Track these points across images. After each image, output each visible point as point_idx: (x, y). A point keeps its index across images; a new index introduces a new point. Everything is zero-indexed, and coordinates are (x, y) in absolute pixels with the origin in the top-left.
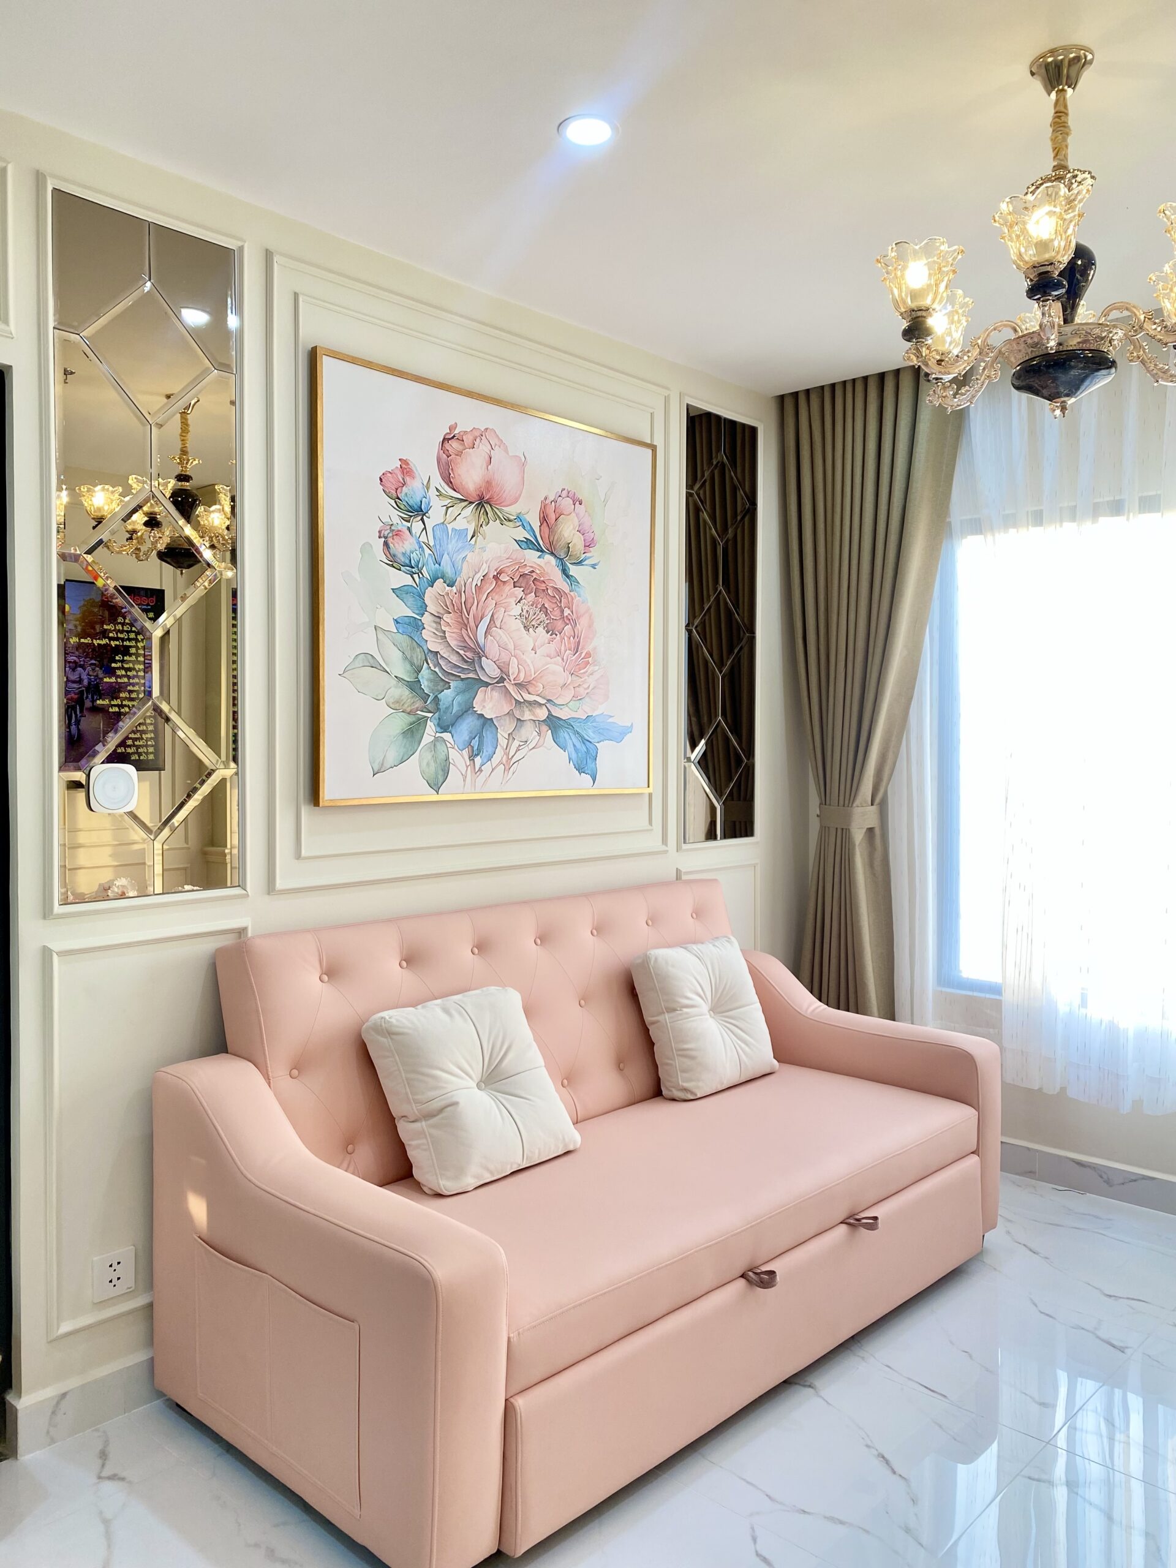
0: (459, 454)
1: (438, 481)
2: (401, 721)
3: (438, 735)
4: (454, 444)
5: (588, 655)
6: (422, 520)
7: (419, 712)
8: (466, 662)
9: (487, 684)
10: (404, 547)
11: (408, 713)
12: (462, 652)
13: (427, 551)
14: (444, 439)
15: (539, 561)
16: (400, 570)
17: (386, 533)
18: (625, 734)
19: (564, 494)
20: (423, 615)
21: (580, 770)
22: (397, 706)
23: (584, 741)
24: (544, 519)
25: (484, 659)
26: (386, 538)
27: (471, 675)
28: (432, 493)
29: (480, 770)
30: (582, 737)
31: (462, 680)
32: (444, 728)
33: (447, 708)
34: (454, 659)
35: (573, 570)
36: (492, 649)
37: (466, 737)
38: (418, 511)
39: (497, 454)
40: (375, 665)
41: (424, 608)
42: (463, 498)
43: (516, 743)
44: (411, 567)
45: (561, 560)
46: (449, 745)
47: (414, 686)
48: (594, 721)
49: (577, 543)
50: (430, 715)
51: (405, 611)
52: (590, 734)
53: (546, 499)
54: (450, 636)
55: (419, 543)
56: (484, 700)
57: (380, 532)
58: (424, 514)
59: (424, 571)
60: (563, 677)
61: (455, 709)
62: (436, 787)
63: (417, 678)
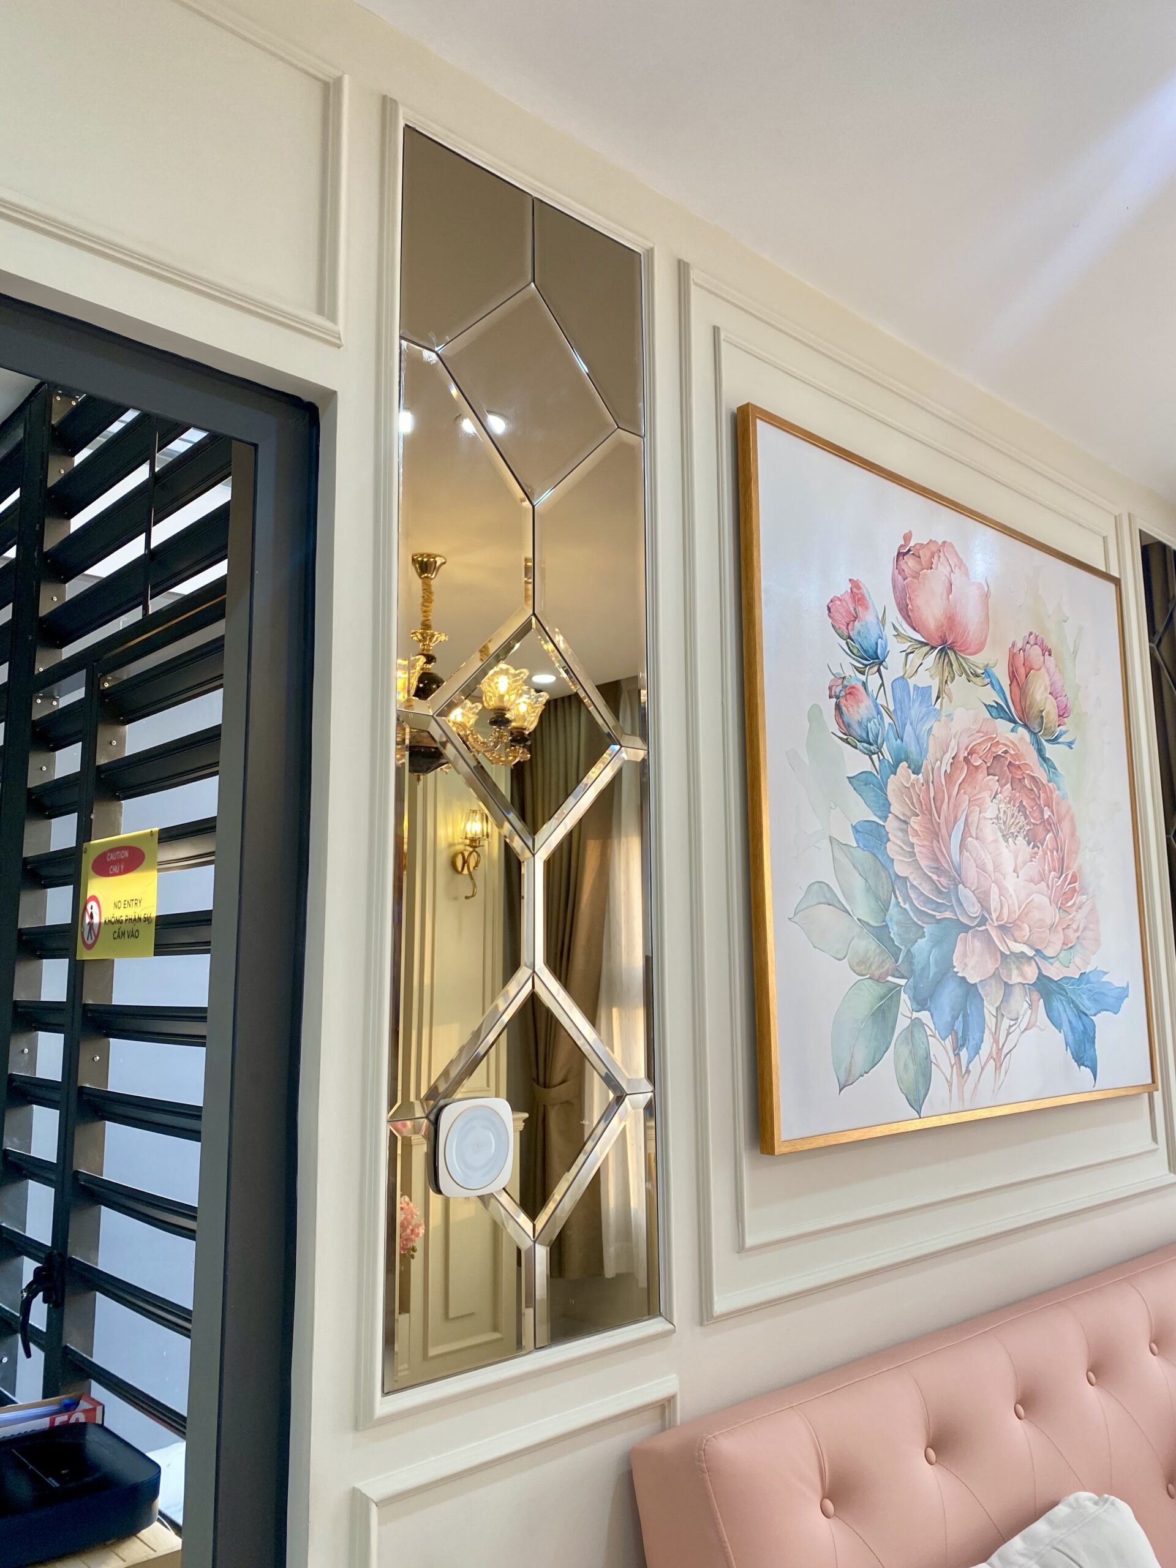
0: (916, 575)
1: (894, 615)
2: (868, 996)
3: (915, 1015)
4: (910, 563)
5: (1074, 879)
6: (879, 671)
7: (890, 978)
8: (940, 892)
9: (966, 928)
10: (860, 711)
11: (878, 981)
12: (935, 877)
13: (887, 720)
14: (899, 554)
15: (1012, 736)
16: (856, 748)
17: (838, 690)
18: (1122, 999)
19: (1032, 640)
20: (885, 818)
21: (1080, 1061)
22: (860, 966)
23: (1081, 1014)
24: (1013, 676)
25: (960, 886)
26: (838, 697)
27: (948, 915)
28: (889, 632)
29: (968, 1071)
30: (1077, 1007)
31: (939, 921)
32: (921, 1003)
33: (923, 969)
34: (926, 889)
35: (1050, 750)
36: (971, 873)
37: (947, 1017)
38: (872, 658)
39: (957, 578)
40: (832, 902)
41: (884, 808)
42: (924, 641)
43: (1006, 1023)
44: (868, 743)
45: (1035, 734)
46: (929, 1032)
47: (881, 933)
48: (1088, 982)
49: (1050, 710)
50: (902, 982)
51: (864, 812)
52: (1086, 1003)
53: (1013, 645)
54: (920, 852)
55: (876, 706)
56: (965, 955)
57: (830, 688)
58: (881, 664)
59: (885, 749)
60: (1050, 914)
61: (933, 970)
62: (916, 1103)
63: (884, 921)
